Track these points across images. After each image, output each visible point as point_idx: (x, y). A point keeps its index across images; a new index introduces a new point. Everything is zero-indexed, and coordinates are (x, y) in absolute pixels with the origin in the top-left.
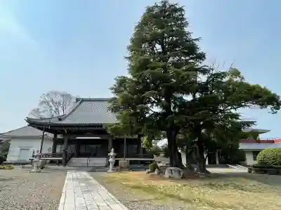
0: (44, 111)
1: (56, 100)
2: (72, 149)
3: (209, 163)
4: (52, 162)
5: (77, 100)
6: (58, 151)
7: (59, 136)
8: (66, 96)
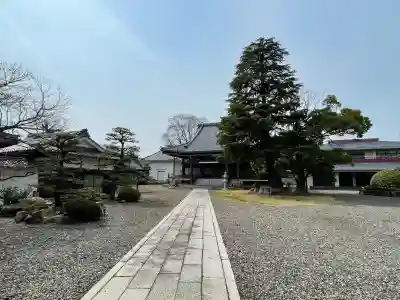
0: (173, 136)
1: (182, 123)
2: (196, 171)
3: (341, 184)
4: (183, 182)
5: (199, 126)
6: (187, 173)
7: (186, 161)
8: (192, 119)
